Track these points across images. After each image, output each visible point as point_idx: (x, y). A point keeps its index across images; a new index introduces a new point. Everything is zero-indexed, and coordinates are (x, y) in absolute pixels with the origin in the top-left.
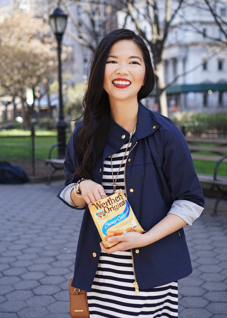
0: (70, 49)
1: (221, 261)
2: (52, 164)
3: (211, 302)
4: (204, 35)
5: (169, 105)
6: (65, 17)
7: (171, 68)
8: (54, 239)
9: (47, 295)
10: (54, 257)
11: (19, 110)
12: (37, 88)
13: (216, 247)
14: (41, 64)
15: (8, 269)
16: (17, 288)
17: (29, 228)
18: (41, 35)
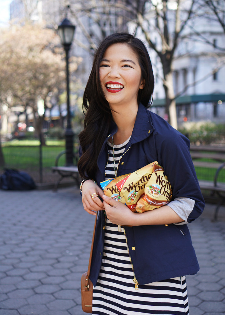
0: (80, 60)
1: (217, 264)
2: (59, 171)
3: (203, 301)
4: (215, 46)
5: (178, 115)
6: (73, 28)
7: (181, 78)
8: (57, 242)
9: (47, 294)
10: (57, 259)
11: (31, 120)
12: (48, 99)
13: (213, 251)
14: (52, 75)
15: (12, 270)
16: (19, 287)
17: (35, 232)
18: (52, 46)
